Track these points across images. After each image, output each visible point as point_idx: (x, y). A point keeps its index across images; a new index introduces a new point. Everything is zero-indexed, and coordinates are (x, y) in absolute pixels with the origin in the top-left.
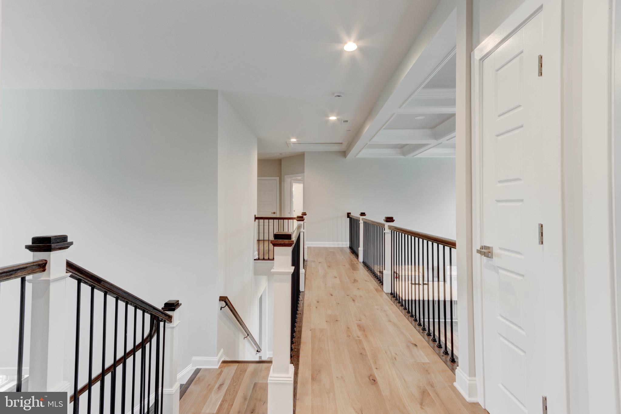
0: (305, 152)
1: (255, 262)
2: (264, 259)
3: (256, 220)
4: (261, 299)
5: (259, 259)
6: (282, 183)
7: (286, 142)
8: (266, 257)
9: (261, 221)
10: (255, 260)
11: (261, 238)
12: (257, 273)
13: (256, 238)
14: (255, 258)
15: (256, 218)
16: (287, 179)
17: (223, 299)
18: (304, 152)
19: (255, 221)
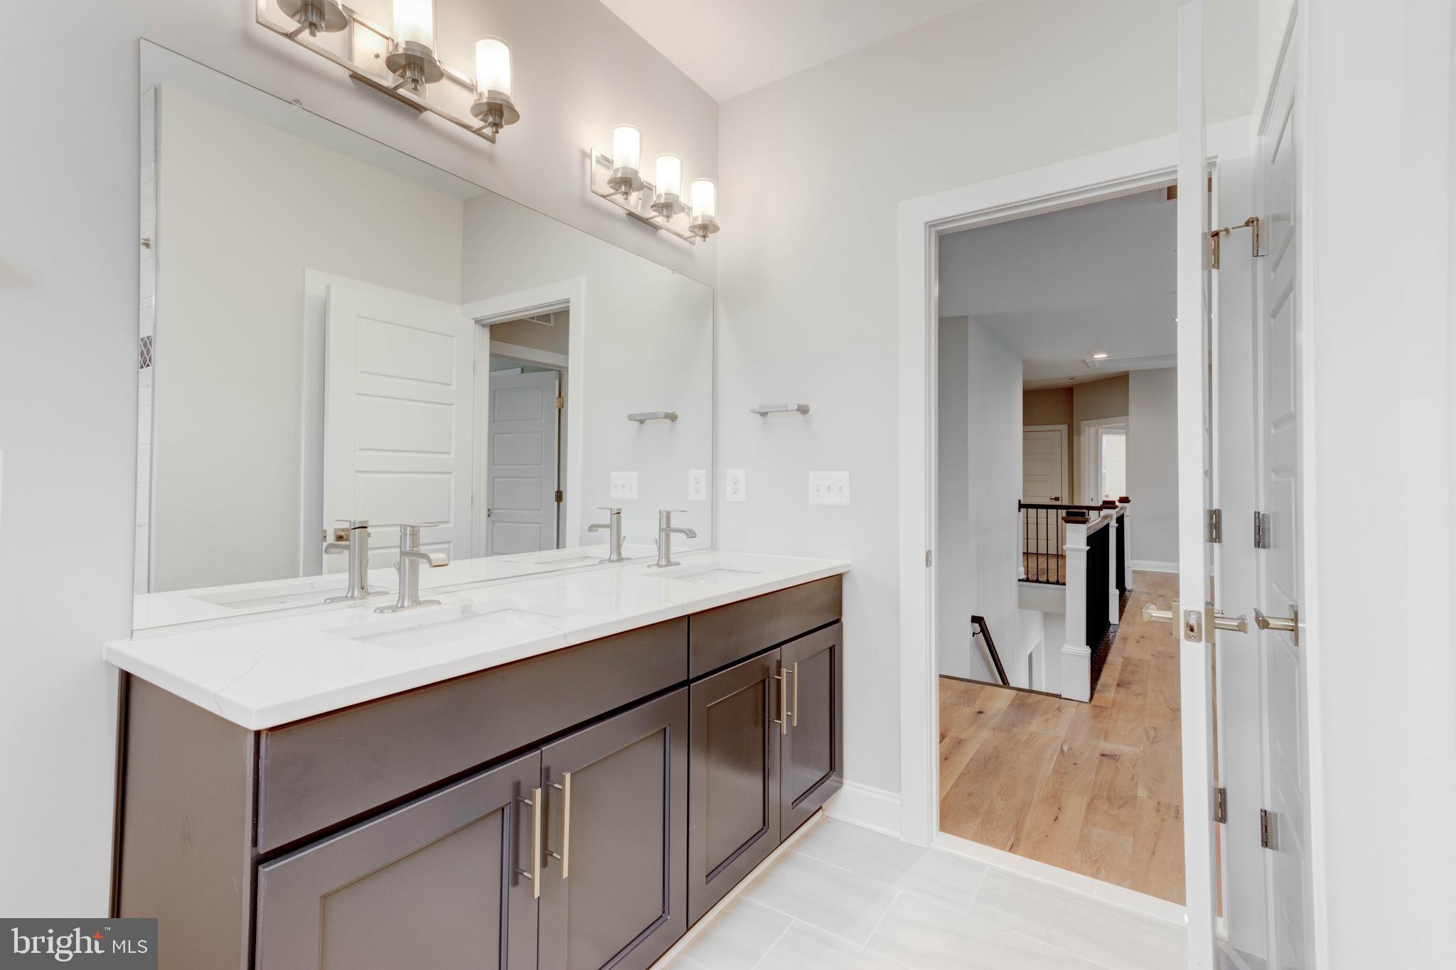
0: (1130, 373)
1: (1019, 585)
2: (1037, 581)
3: (1022, 509)
4: (1030, 656)
5: (1027, 580)
6: (1075, 438)
7: (1084, 360)
8: (1043, 578)
9: (1032, 512)
10: (1019, 580)
11: (1032, 549)
12: (1022, 604)
13: (1021, 550)
14: (1020, 578)
15: (1021, 506)
16: (1088, 431)
17: (977, 620)
18: (1128, 372)
19: (1019, 511)
